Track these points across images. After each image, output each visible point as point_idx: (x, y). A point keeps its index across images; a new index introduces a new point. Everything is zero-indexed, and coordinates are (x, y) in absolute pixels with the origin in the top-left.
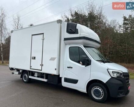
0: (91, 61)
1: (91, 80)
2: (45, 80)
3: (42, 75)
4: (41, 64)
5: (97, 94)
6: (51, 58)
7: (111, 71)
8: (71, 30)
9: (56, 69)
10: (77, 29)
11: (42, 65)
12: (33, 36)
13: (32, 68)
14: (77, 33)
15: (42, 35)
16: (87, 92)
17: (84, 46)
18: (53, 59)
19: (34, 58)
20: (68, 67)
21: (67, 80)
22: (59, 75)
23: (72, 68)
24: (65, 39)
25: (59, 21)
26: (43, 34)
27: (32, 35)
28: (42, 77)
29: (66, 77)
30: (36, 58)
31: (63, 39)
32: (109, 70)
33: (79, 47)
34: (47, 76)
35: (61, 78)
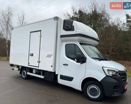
0: (86, 58)
2: (42, 77)
3: (39, 72)
6: (48, 55)
7: (106, 69)
8: (67, 27)
9: (52, 66)
10: (74, 26)
11: (39, 62)
13: (30, 64)
14: (74, 30)
16: (82, 90)
17: (80, 44)
18: (49, 56)
19: (32, 55)
20: (64, 64)
21: (62, 77)
22: (55, 72)
23: (68, 65)
24: (62, 36)
25: (56, 18)
26: (41, 31)
27: (31, 32)
28: (39, 74)
29: (62, 74)
30: (34, 55)
31: (59, 36)
32: (104, 68)
33: (75, 44)
34: (44, 72)
35: (57, 75)
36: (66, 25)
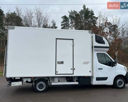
4: (72, 68)
6: (85, 62)
11: (73, 69)
13: (58, 73)
14: (104, 43)
15: (72, 41)
20: (98, 69)
23: (102, 69)
24: (95, 47)
26: (73, 40)
27: (56, 39)
32: (125, 68)
33: (104, 54)
36: (98, 39)
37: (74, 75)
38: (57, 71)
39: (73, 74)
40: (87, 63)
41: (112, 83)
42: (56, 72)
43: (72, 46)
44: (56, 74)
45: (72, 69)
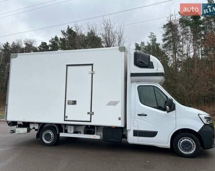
0: (175, 105)
1: (177, 129)
2: (96, 137)
3: (90, 129)
4: (89, 111)
5: (187, 147)
7: (202, 117)
8: (141, 62)
9: (120, 119)
11: (91, 114)
12: (69, 67)
13: (68, 119)
15: (91, 67)
16: (170, 146)
19: (74, 103)
20: (139, 115)
21: (137, 133)
23: (146, 115)
26: (92, 65)
27: (67, 65)
29: (136, 129)
30: (77, 103)
31: (129, 74)
33: (154, 86)
37: (93, 123)
38: (66, 115)
39: (90, 122)
40: (114, 103)
41: (167, 145)
42: (65, 117)
43: (91, 75)
44: (65, 120)
45: (88, 113)
